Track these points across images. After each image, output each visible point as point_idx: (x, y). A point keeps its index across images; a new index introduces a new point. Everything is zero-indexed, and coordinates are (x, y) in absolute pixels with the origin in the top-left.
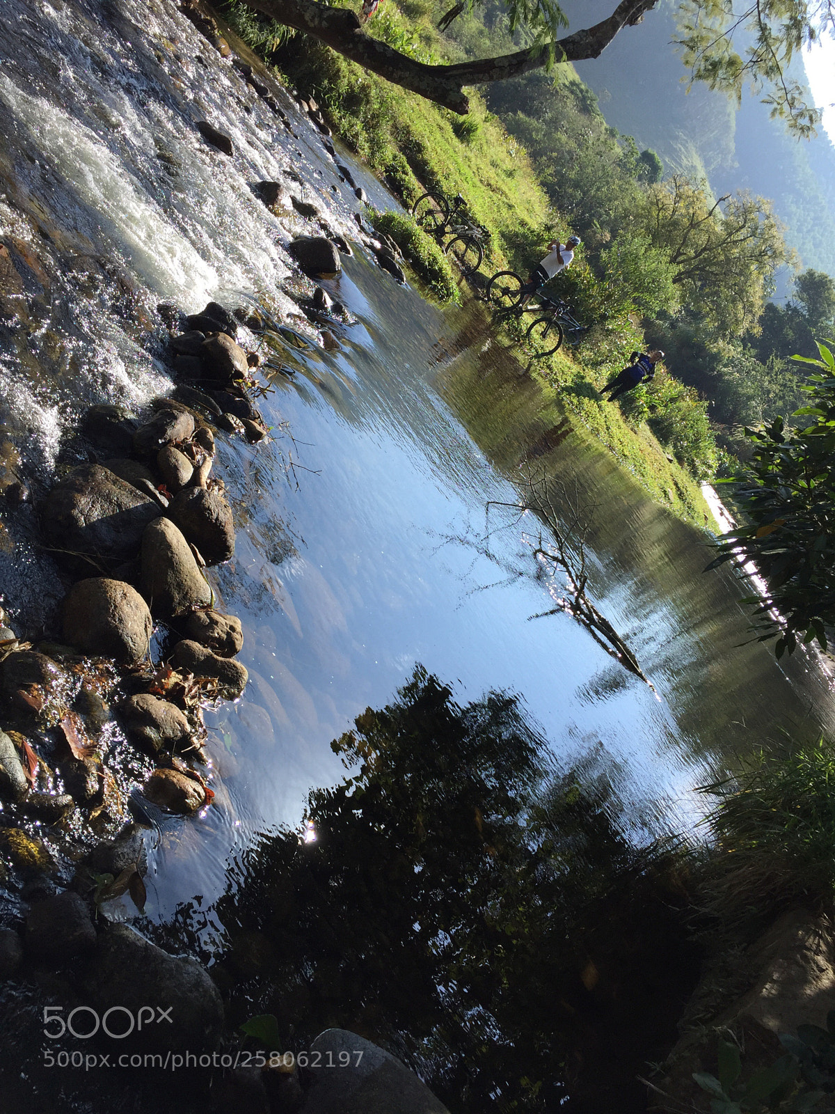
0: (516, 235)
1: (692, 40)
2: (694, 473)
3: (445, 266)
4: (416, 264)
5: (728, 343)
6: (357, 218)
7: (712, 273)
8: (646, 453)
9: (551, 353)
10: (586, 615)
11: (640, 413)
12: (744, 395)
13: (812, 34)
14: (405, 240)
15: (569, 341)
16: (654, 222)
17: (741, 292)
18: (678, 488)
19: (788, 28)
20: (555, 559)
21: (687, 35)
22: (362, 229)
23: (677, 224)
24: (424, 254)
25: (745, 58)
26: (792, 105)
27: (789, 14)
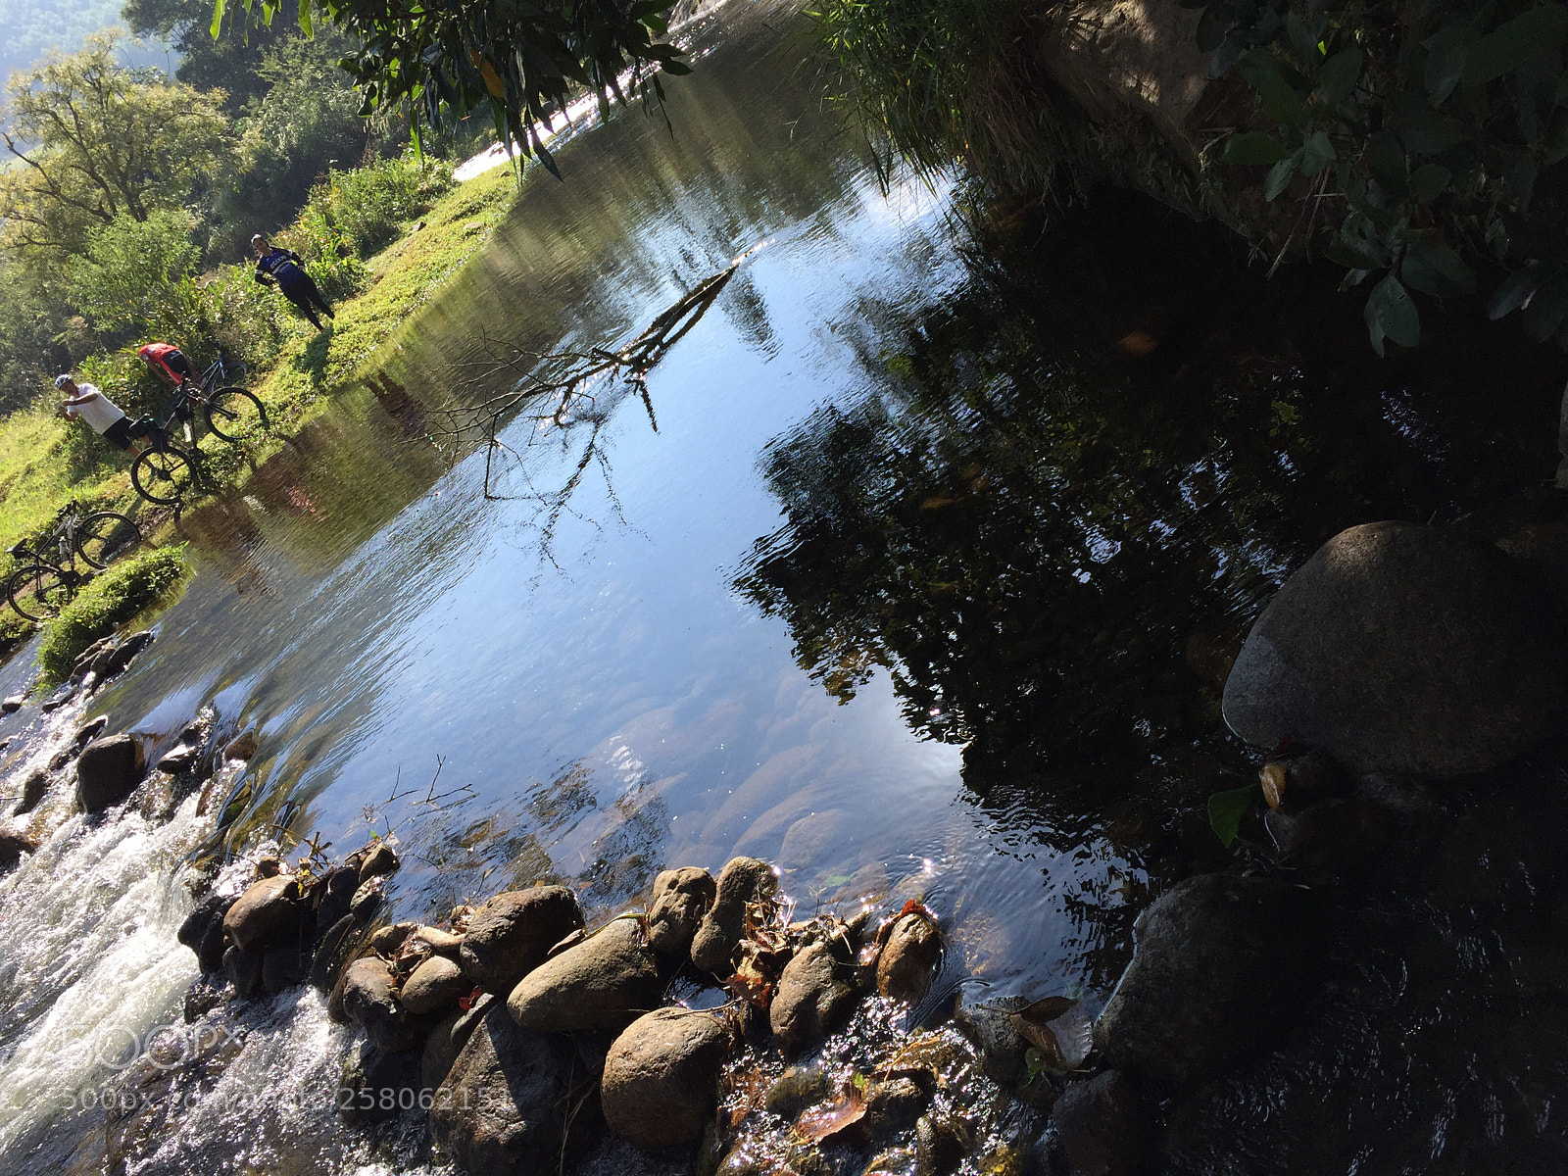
0: (74, 460)
2: (439, 191)
3: (124, 571)
4: (121, 615)
5: (240, 138)
6: (49, 709)
7: (129, 163)
8: (411, 262)
9: (259, 405)
10: (648, 350)
11: (351, 271)
12: (320, 116)
14: (82, 634)
15: (242, 377)
16: (52, 251)
17: (160, 118)
18: (463, 215)
20: (567, 396)
22: (66, 700)
23: (54, 215)
24: (106, 604)
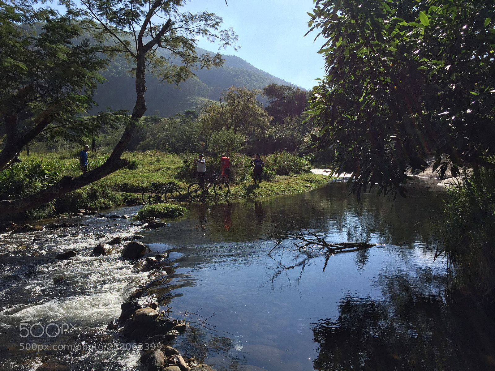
0: (180, 173)
1: (165, 76)
2: (306, 171)
3: (172, 206)
4: (163, 215)
5: (269, 130)
6: (132, 224)
7: (241, 119)
8: (287, 183)
9: (229, 190)
11: (272, 175)
12: (290, 136)
13: (193, 40)
14: (153, 213)
16: (211, 126)
17: (256, 115)
18: (308, 181)
19: (185, 46)
21: (162, 77)
22: (137, 226)
23: (217, 119)
24: (162, 210)
25: (184, 65)
26: (209, 61)
27: (181, 43)
